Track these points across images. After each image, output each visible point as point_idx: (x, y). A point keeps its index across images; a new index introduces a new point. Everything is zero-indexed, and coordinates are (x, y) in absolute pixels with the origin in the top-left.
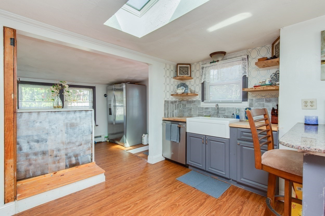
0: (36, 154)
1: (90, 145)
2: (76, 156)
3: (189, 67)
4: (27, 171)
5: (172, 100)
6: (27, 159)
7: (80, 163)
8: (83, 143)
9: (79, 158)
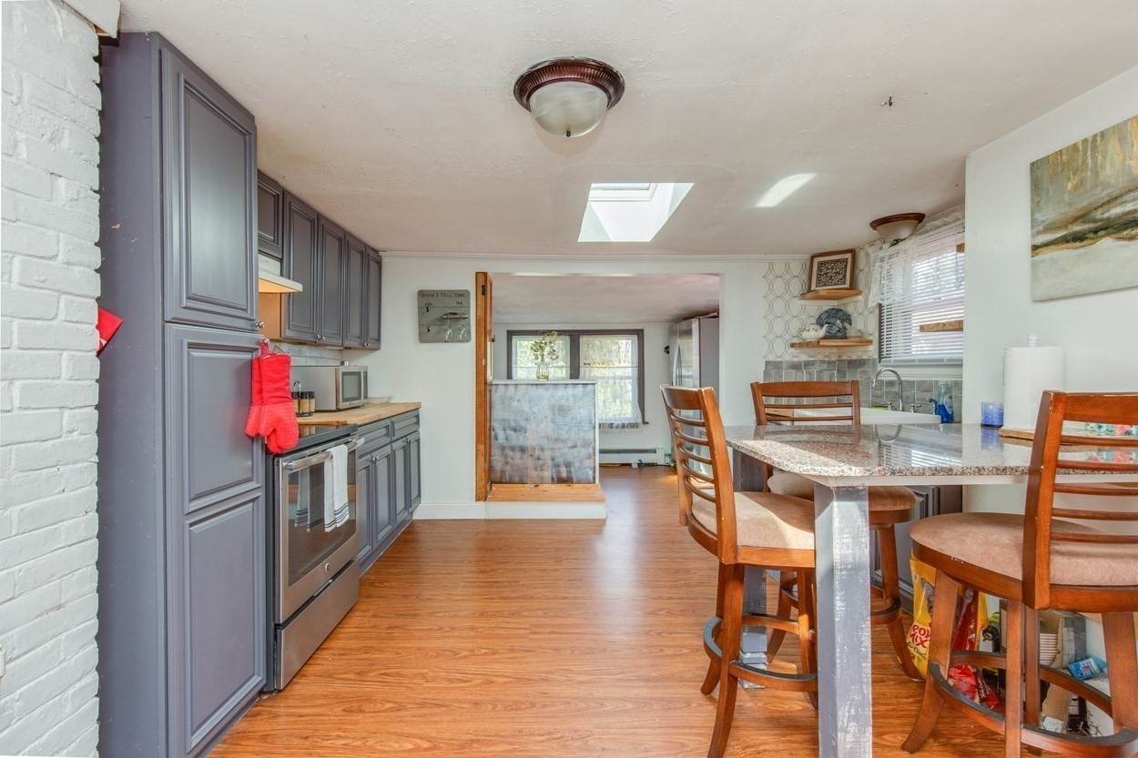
0: (513, 449)
1: (591, 450)
2: (568, 465)
3: (850, 260)
4: (503, 472)
5: (795, 359)
6: (503, 454)
7: (574, 480)
8: (579, 443)
9: (572, 469)
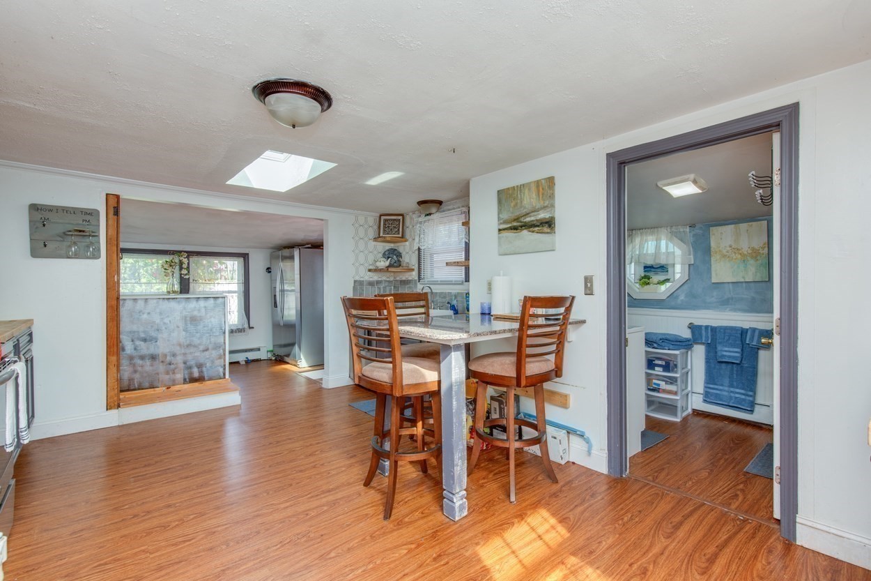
0: (142, 358)
1: (222, 351)
2: (200, 366)
3: (401, 220)
4: (131, 380)
5: (371, 279)
6: (131, 364)
7: (206, 378)
8: (210, 347)
9: (204, 369)
